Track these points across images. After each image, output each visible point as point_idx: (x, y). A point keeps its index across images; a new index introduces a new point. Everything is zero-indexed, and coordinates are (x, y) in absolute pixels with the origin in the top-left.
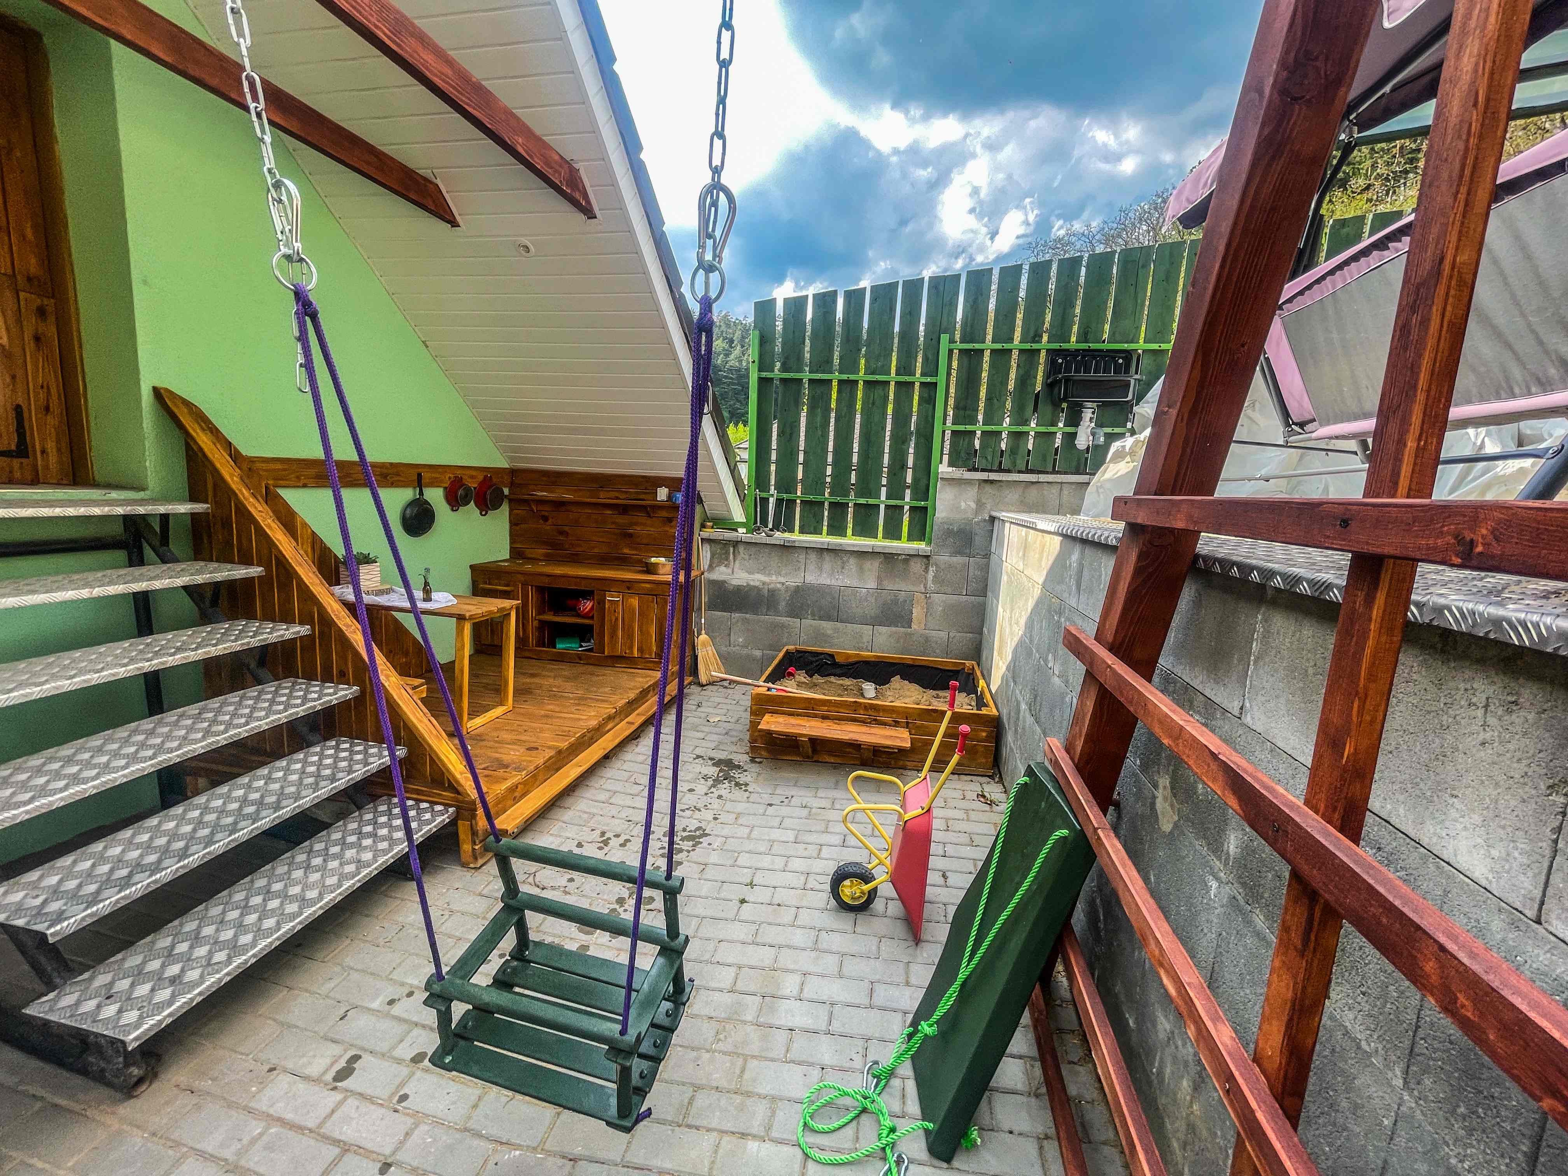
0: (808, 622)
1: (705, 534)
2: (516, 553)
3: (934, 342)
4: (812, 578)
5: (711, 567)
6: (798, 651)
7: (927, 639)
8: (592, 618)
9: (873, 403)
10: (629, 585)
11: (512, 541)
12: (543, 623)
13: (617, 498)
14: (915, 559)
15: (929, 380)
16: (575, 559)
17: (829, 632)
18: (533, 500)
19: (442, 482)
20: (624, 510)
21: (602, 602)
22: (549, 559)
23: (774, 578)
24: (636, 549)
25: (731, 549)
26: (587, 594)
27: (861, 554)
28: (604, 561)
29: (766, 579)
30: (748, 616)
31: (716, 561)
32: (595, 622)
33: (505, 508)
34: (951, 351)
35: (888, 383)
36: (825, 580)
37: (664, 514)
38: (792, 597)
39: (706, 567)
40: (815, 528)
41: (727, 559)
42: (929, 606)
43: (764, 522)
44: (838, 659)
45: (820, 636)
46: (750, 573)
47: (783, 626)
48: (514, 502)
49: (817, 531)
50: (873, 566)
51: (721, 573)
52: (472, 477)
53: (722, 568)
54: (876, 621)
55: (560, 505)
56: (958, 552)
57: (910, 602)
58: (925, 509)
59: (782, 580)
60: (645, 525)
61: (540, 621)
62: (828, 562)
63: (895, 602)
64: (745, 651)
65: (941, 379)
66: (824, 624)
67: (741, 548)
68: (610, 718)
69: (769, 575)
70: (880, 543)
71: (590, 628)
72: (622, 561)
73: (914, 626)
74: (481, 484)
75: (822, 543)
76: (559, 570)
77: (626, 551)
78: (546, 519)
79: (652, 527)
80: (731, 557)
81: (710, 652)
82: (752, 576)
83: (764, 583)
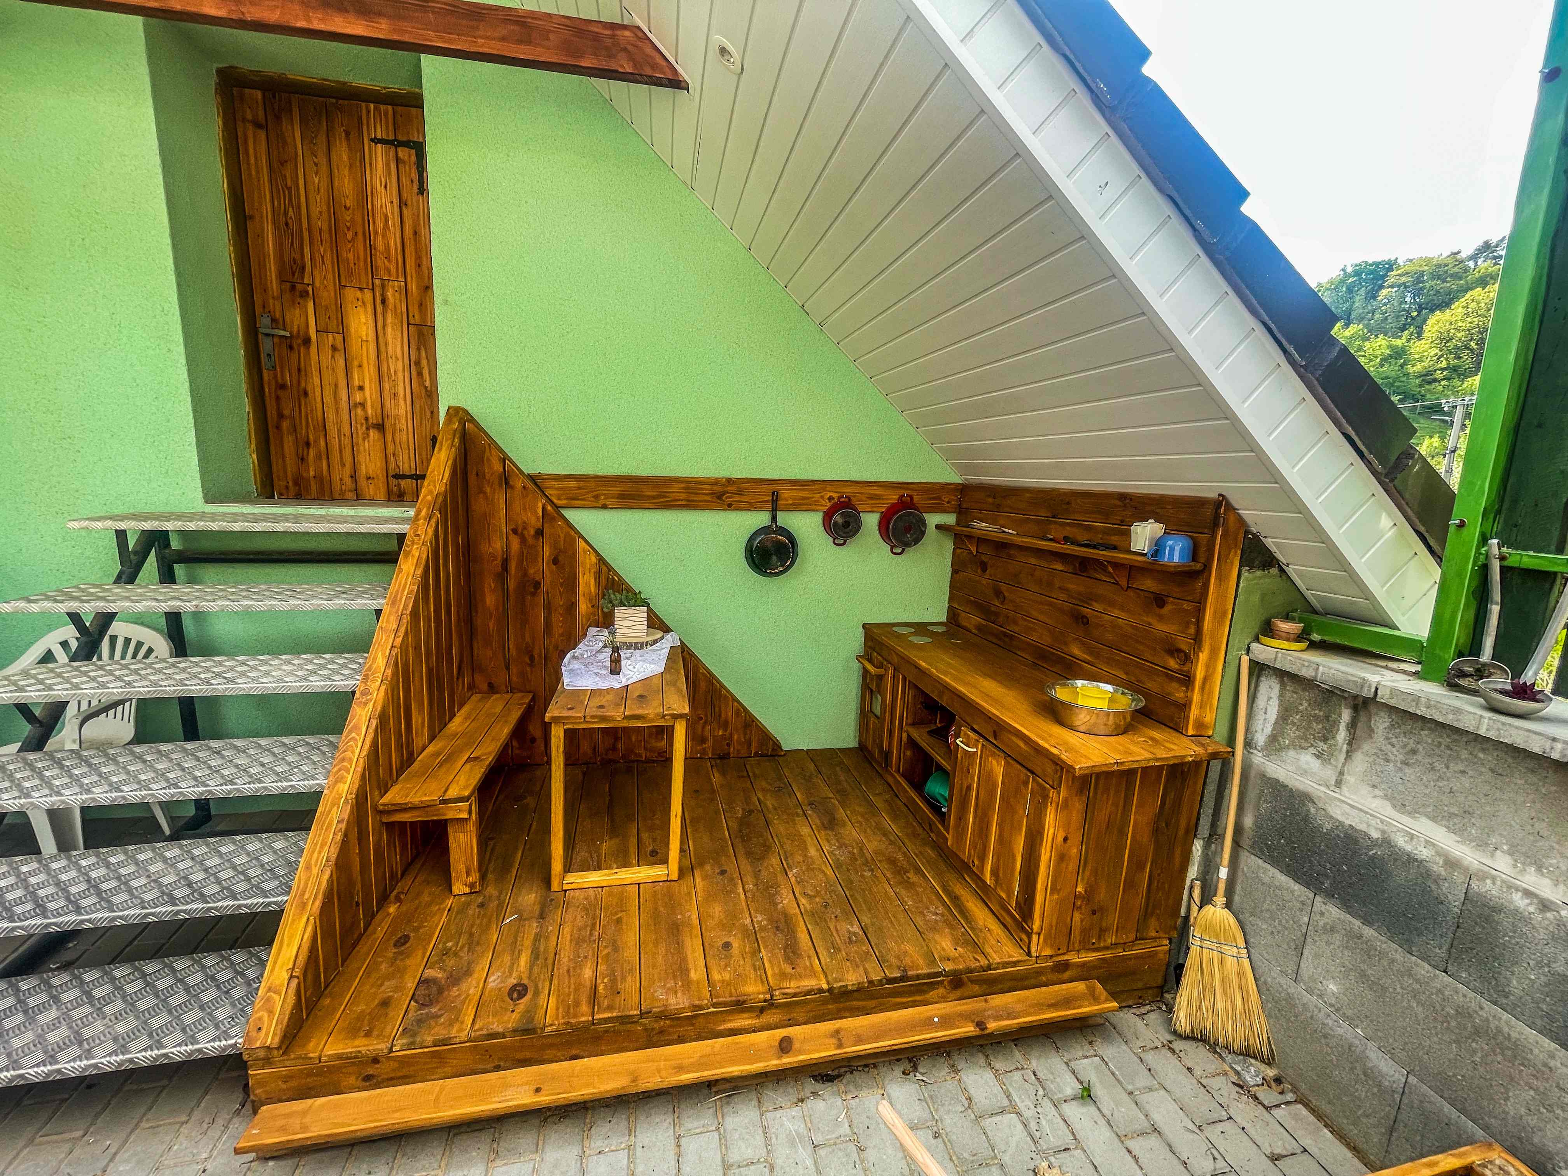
1: (1266, 652)
5: (1272, 743)
10: (996, 730)
19: (818, 503)
20: (1084, 566)
21: (955, 744)
23: (1502, 863)
25: (1346, 715)
29: (1467, 856)
30: (1368, 932)
31: (1291, 732)
37: (1148, 585)
39: (1260, 738)
41: (1326, 736)
46: (1401, 807)
51: (1301, 772)
52: (874, 497)
53: (1307, 759)
55: (1001, 547)
59: (1543, 887)
60: (1112, 603)
67: (1381, 723)
69: (1483, 843)
77: (1076, 651)
78: (984, 567)
79: (1122, 609)
80: (1342, 735)
81: (1230, 962)
82: (1406, 819)
83: (1452, 864)
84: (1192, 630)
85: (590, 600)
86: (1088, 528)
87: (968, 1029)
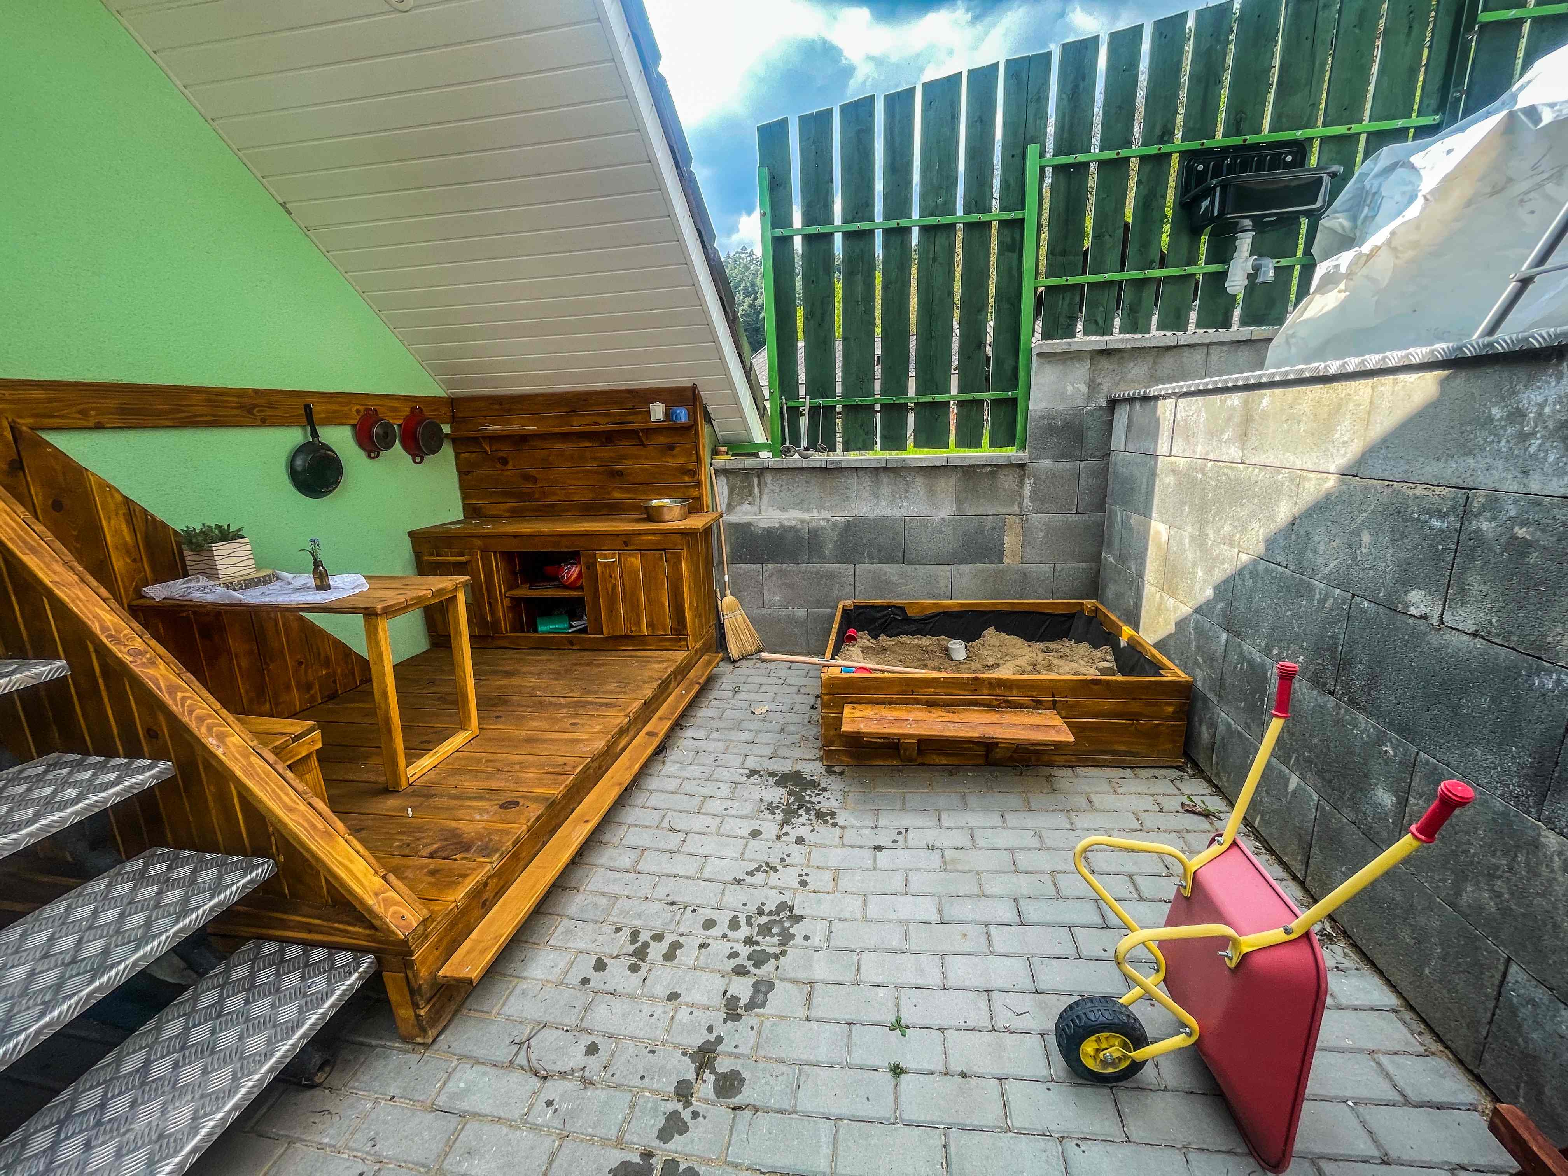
0: (865, 568)
1: (719, 463)
2: (472, 511)
3: (1017, 160)
4: (866, 509)
5: (730, 507)
6: (857, 607)
7: (1025, 576)
8: (581, 588)
9: (935, 259)
10: (626, 540)
11: (465, 496)
12: (516, 602)
13: (595, 423)
14: (1005, 471)
15: (1012, 215)
16: (551, 512)
17: (894, 579)
18: (484, 438)
19: (347, 416)
20: (607, 438)
21: (591, 566)
22: (516, 514)
23: (815, 513)
24: (628, 490)
25: (756, 481)
26: (572, 557)
27: (931, 471)
28: (588, 510)
29: (806, 516)
30: (784, 566)
31: (736, 498)
32: (586, 594)
33: (447, 451)
34: (1042, 170)
35: (953, 226)
36: (884, 509)
37: (662, 440)
38: (841, 535)
39: (724, 507)
40: (864, 441)
41: (751, 493)
42: (1027, 532)
43: (796, 442)
44: (910, 614)
45: (881, 584)
46: (783, 509)
47: (830, 575)
48: (457, 441)
49: (868, 446)
50: (948, 486)
51: (744, 514)
52: (394, 410)
53: (746, 507)
54: (954, 559)
55: (522, 440)
56: (1064, 456)
57: (1000, 528)
58: (1014, 401)
59: (826, 514)
60: (637, 457)
61: (513, 599)
62: (886, 487)
63: (980, 530)
64: (785, 612)
65: (1030, 214)
66: (886, 567)
67: (769, 478)
68: (622, 731)
69: (809, 510)
70: (954, 453)
71: (580, 601)
72: (614, 509)
73: (1007, 560)
74: (408, 419)
75: (879, 461)
76: (527, 528)
77: (617, 495)
78: (504, 462)
79: (647, 459)
80: (756, 490)
81: (739, 617)
82: (785, 514)
83: (802, 521)
84: (694, 458)
85: (128, 552)
86: (606, 415)
87: (697, 688)
